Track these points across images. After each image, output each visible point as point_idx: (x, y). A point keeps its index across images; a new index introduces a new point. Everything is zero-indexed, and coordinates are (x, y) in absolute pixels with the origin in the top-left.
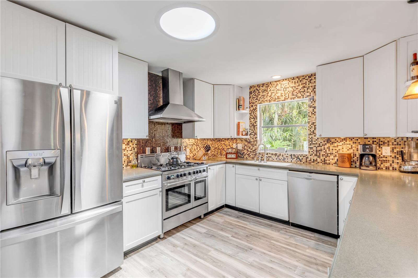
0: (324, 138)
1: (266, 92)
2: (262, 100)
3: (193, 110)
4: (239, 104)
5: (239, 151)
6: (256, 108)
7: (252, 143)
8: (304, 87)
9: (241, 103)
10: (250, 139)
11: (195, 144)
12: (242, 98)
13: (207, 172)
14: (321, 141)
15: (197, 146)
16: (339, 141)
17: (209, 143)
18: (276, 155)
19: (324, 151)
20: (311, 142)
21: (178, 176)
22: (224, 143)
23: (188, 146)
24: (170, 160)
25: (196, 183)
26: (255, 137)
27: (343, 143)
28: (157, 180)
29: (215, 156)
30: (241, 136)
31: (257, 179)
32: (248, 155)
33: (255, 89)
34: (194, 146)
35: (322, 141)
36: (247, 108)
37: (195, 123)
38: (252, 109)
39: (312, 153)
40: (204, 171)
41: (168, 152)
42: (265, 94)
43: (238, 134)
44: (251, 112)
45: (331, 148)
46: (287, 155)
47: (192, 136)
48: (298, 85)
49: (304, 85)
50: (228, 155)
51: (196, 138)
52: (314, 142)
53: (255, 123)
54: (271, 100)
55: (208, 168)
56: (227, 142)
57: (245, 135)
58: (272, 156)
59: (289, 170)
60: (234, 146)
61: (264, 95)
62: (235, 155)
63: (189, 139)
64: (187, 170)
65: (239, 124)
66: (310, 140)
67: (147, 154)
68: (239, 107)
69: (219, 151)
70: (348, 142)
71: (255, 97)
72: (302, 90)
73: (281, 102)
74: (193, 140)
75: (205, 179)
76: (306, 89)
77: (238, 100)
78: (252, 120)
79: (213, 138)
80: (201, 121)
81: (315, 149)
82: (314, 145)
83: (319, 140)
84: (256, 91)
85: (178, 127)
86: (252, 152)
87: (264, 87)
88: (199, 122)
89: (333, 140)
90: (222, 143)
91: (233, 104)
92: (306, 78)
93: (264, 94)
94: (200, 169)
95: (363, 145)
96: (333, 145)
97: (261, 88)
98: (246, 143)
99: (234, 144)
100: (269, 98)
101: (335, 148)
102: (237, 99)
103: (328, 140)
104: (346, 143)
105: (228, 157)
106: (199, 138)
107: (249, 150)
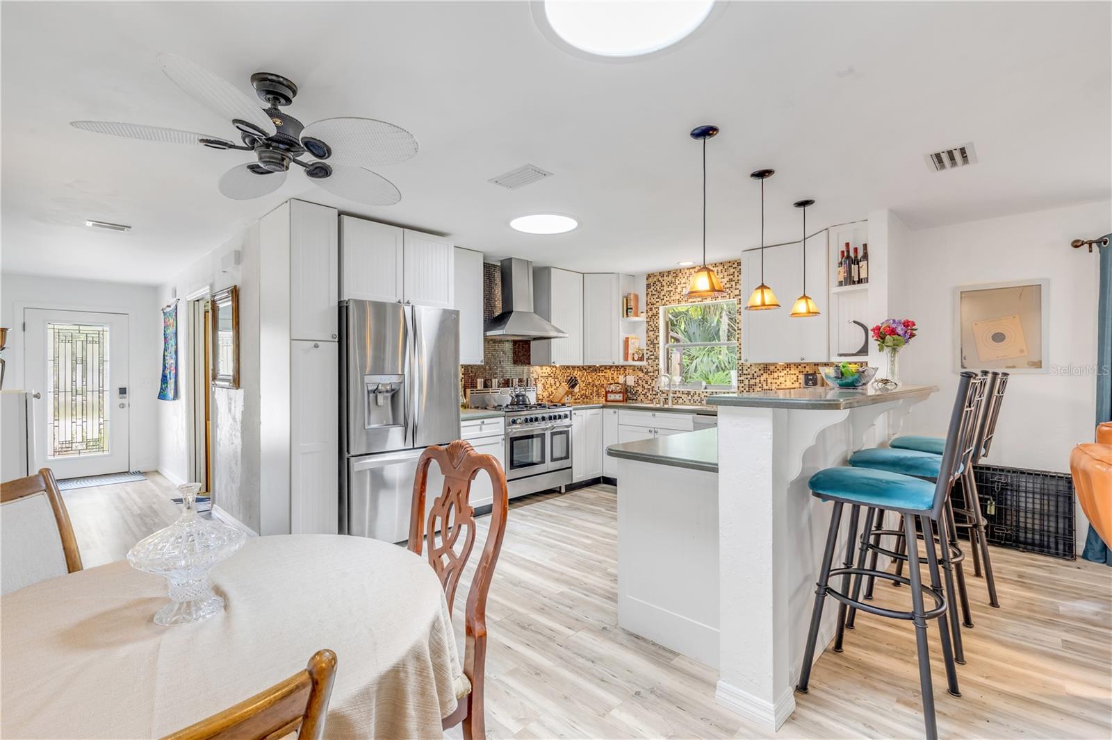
0: (760, 364)
1: (674, 287)
2: (667, 299)
3: (549, 320)
4: (627, 306)
5: (629, 389)
6: (657, 313)
7: (651, 374)
8: (731, 280)
9: (632, 304)
10: (647, 367)
11: (552, 375)
12: (632, 297)
13: (571, 419)
14: (755, 370)
15: (554, 378)
16: (780, 369)
17: (577, 374)
18: (688, 393)
19: (760, 385)
20: (740, 372)
21: (526, 420)
22: (603, 374)
23: (540, 379)
24: (513, 398)
25: (553, 434)
26: (655, 363)
27: (785, 372)
28: (498, 423)
29: (587, 397)
30: (631, 362)
31: (650, 431)
32: (644, 395)
33: (655, 280)
34: (550, 378)
35: (757, 370)
36: (642, 312)
37: (552, 340)
38: (650, 314)
39: (743, 389)
40: (566, 416)
41: (508, 386)
42: (672, 289)
43: (626, 359)
44: (648, 320)
45: (769, 381)
46: (706, 394)
47: (547, 362)
48: (722, 276)
49: (732, 277)
50: (609, 395)
51: (553, 364)
52: (745, 372)
53: (655, 340)
54: (680, 299)
55: (573, 412)
56: (609, 373)
57: (637, 360)
58: (683, 396)
59: (698, 414)
60: (621, 379)
61: (670, 291)
62: (621, 395)
63: (541, 366)
64: (539, 413)
65: (627, 341)
66: (740, 368)
67: (479, 388)
68: (628, 311)
69: (595, 389)
70: (792, 372)
71: (655, 293)
72: (728, 285)
73: (697, 303)
74: (549, 369)
75: (566, 429)
76: (734, 283)
77: (625, 299)
78: (651, 333)
79: (582, 364)
80: (561, 337)
81: (746, 382)
82: (746, 376)
83: (753, 368)
84: (657, 283)
85: (523, 347)
86: (651, 390)
87: (670, 277)
88: (558, 339)
89: (772, 368)
90: (601, 374)
91: (618, 307)
92: (734, 266)
93: (670, 289)
94: (560, 413)
95: (805, 375)
96: (772, 376)
97: (665, 278)
98: (641, 375)
99: (620, 376)
100: (678, 297)
101: (775, 381)
102: (624, 297)
103: (766, 368)
104: (790, 372)
105: (609, 398)
106: (558, 366)
107: (646, 386)
